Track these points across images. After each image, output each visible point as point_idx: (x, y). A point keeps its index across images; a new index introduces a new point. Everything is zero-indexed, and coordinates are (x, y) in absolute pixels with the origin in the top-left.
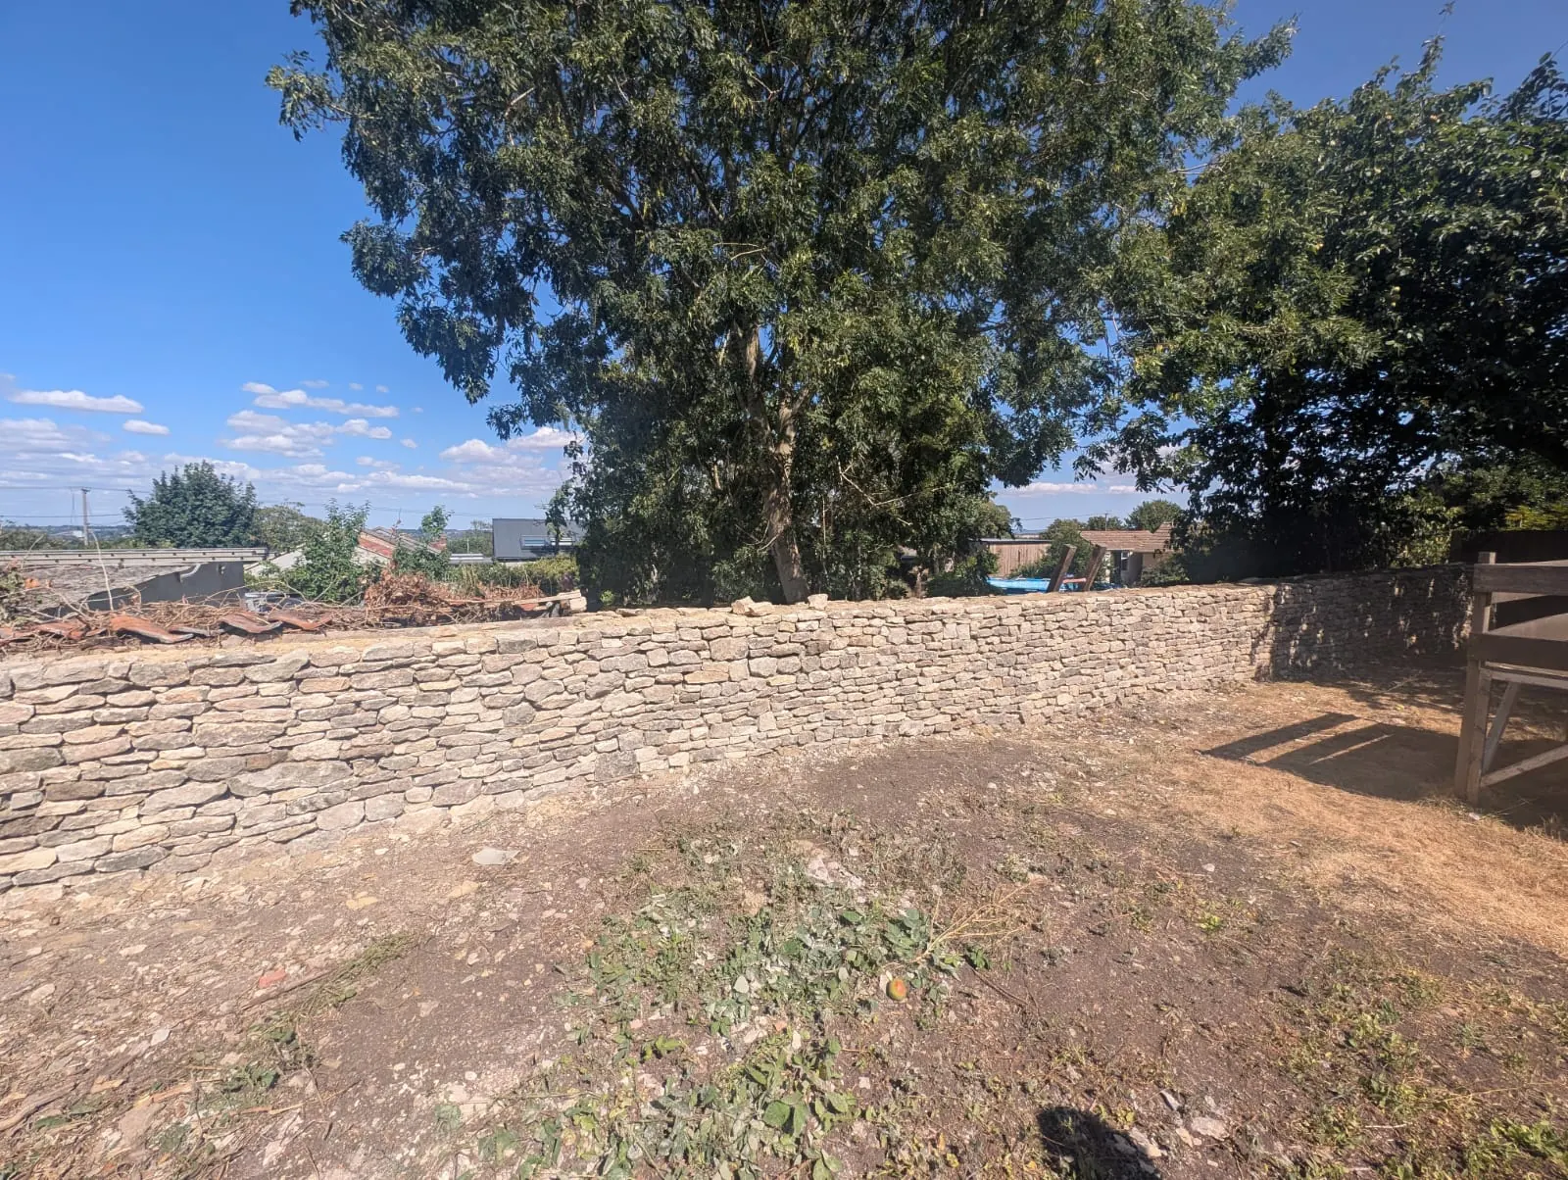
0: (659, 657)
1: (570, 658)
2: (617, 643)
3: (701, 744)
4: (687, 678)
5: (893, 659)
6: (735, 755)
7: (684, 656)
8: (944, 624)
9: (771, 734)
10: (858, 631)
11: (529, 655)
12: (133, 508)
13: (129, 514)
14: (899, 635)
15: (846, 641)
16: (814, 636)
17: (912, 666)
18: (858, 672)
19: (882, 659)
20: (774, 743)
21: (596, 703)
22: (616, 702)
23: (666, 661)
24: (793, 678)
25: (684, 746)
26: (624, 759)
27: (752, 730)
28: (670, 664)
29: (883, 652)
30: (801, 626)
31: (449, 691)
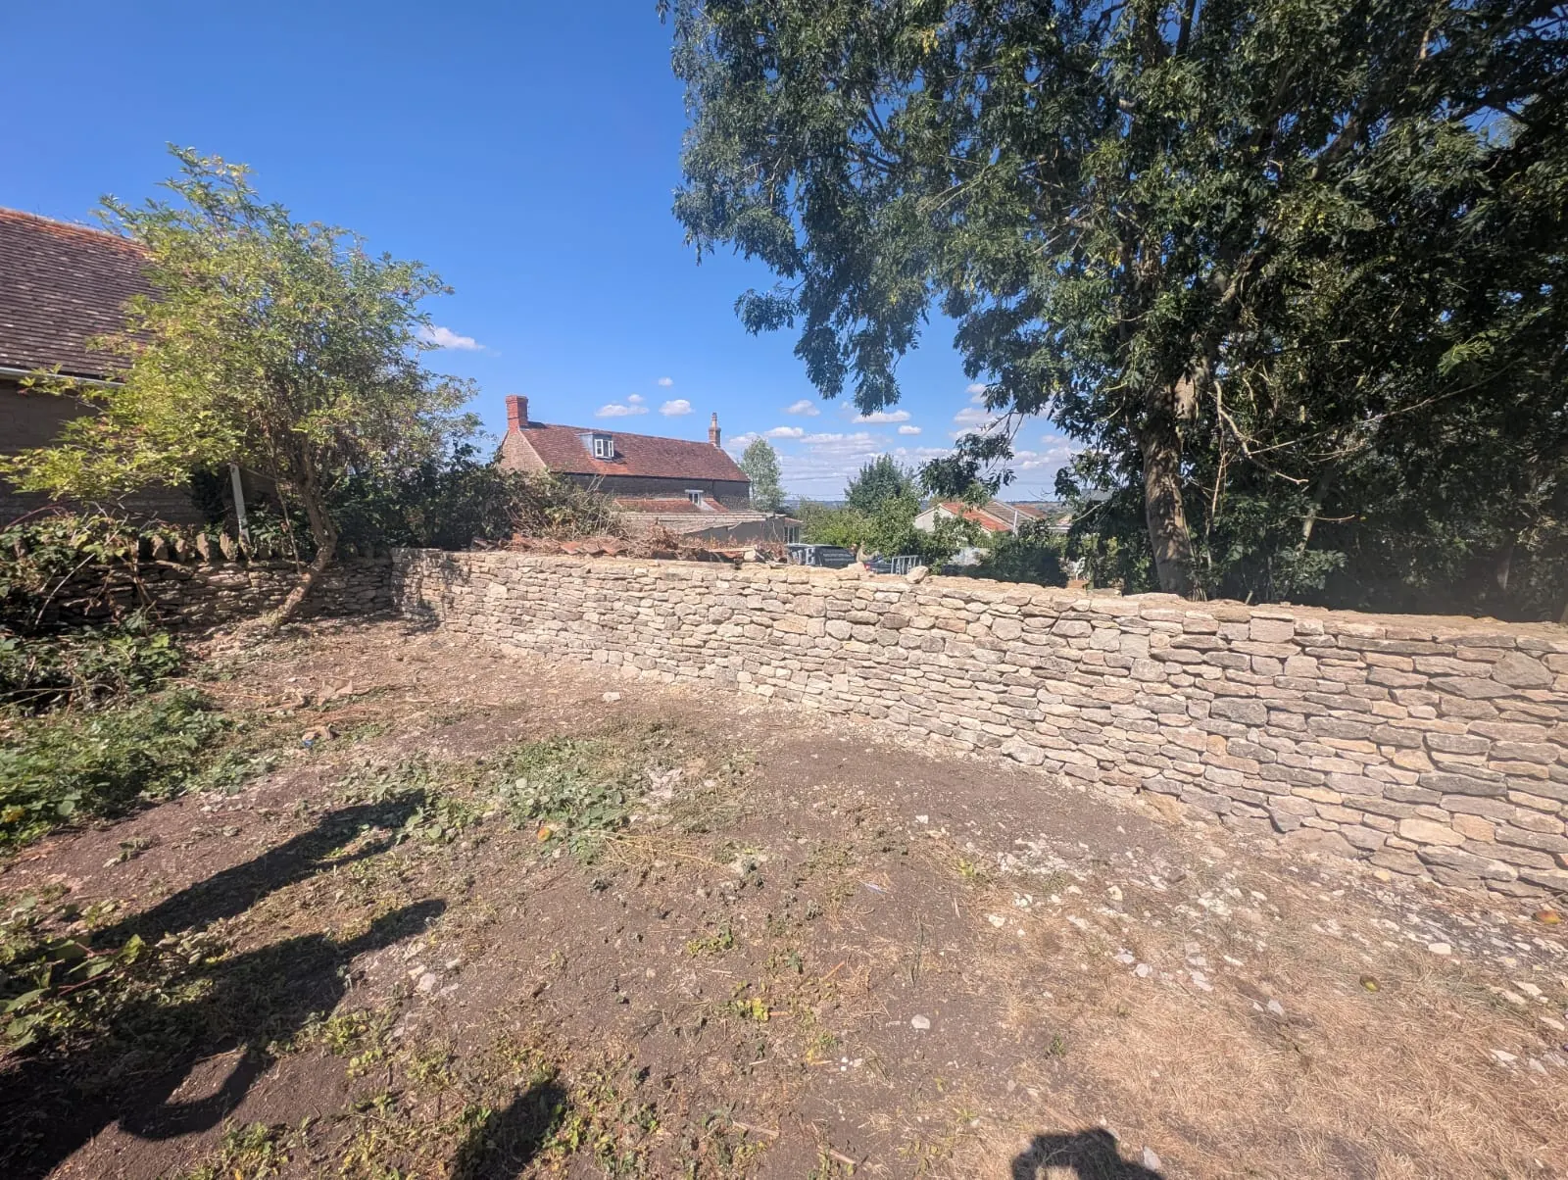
0: (754, 602)
1: (698, 590)
2: (726, 585)
3: (782, 683)
4: (775, 624)
5: (993, 656)
6: (809, 704)
7: (774, 605)
8: (1094, 628)
9: (841, 695)
10: (945, 612)
11: (676, 584)
12: (848, 488)
13: (848, 494)
14: (1008, 629)
15: (929, 622)
16: (893, 608)
17: (1025, 672)
18: (943, 660)
19: (977, 652)
20: (845, 706)
21: (714, 628)
22: (728, 630)
23: (758, 606)
24: (866, 647)
25: (769, 680)
26: (730, 676)
27: (824, 685)
28: (761, 610)
29: (981, 645)
30: (879, 596)
31: (641, 598)
